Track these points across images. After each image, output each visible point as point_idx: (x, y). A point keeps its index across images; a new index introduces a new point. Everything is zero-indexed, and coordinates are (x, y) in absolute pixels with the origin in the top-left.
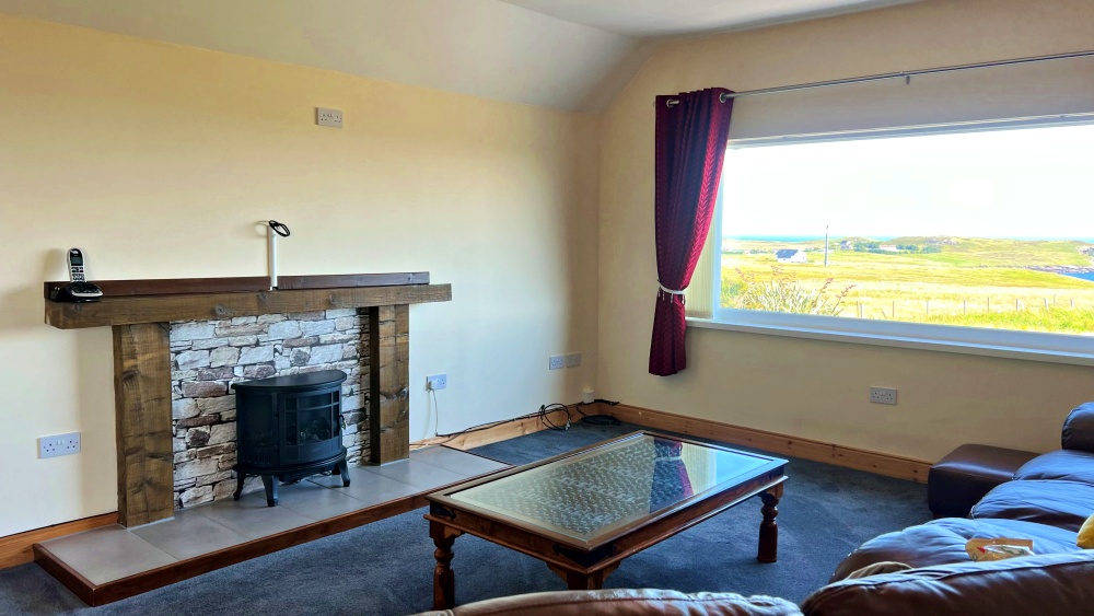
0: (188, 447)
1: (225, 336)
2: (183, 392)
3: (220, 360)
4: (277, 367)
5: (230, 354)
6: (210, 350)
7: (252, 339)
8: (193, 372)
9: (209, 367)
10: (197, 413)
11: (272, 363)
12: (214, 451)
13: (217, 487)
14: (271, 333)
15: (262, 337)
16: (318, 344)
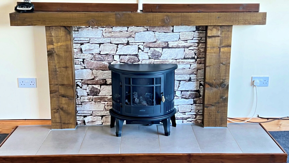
0: (88, 95)
1: (108, 37)
2: (85, 65)
3: (106, 51)
4: (140, 58)
5: (112, 47)
6: (100, 44)
7: (125, 41)
8: (90, 55)
9: (100, 54)
10: (93, 77)
11: (136, 55)
12: (102, 99)
13: (104, 118)
14: (136, 38)
15: (131, 40)
16: (168, 47)
